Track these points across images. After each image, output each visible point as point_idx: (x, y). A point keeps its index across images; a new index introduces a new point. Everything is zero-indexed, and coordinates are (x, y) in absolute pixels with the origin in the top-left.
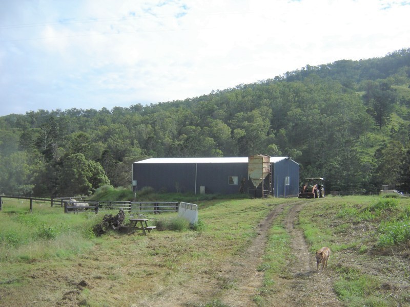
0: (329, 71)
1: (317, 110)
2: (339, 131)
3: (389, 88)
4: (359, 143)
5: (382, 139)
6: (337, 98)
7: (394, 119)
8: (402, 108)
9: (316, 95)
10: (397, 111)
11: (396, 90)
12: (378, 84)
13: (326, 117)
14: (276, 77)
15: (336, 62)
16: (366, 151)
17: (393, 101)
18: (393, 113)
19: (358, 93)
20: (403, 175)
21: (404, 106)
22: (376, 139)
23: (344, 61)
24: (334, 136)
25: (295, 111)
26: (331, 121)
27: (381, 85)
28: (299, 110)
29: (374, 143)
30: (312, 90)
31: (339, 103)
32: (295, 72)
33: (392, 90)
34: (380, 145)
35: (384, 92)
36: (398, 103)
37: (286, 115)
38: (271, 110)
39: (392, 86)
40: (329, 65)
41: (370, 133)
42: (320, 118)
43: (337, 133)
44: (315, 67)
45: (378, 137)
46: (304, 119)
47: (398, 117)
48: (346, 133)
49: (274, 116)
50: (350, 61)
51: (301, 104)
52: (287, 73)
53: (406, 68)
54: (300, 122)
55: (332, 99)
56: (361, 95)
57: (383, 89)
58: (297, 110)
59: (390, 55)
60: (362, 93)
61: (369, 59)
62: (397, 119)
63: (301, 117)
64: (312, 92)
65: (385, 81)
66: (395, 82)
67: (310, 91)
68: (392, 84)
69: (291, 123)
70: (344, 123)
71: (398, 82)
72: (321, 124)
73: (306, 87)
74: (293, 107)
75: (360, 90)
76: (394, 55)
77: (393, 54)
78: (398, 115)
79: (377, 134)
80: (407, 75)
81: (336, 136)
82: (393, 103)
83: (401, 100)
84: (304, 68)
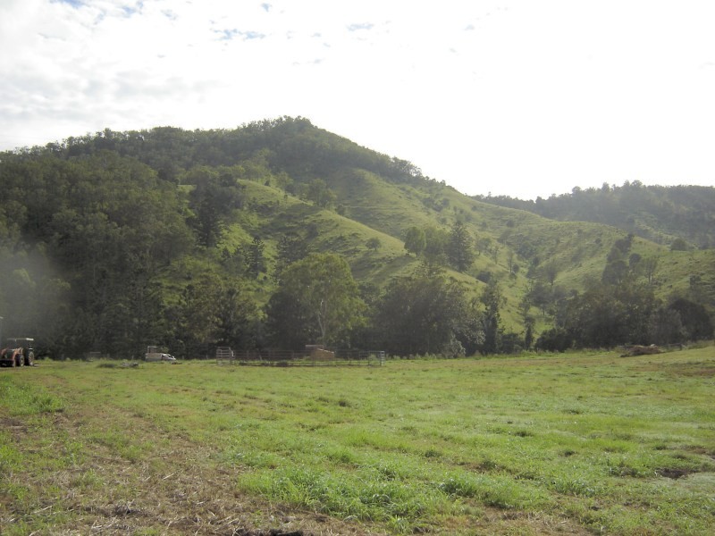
0: (144, 143)
1: (103, 215)
2: (135, 251)
3: (233, 184)
4: (169, 272)
5: (206, 267)
6: (139, 195)
7: (236, 234)
8: (250, 217)
9: (105, 188)
10: (242, 222)
11: (244, 187)
12: (217, 174)
13: (115, 228)
14: (50, 145)
15: (156, 129)
16: (178, 286)
17: (237, 205)
18: (236, 225)
19: (184, 186)
20: (220, 327)
21: (255, 214)
22: (195, 267)
23: (169, 130)
24: (128, 260)
25: (67, 212)
26: (124, 234)
27: (221, 178)
28: (73, 213)
29: (192, 273)
30: (99, 179)
31: (142, 204)
32: (85, 139)
33: (238, 186)
34: (201, 277)
35: (225, 188)
36: (245, 208)
37: (50, 218)
38: (25, 209)
39: (239, 180)
40: (144, 133)
41: (189, 257)
42: (107, 228)
43: (132, 256)
44: (119, 133)
45: (200, 263)
46: (80, 227)
47: (243, 231)
48: (147, 255)
49: (30, 217)
50: (178, 131)
51: (78, 201)
52: (71, 139)
53: (267, 151)
54: (72, 233)
55: (130, 198)
56: (188, 191)
57: (224, 185)
58: (69, 211)
59: (244, 127)
60: (188, 188)
61: (211, 131)
62: (241, 235)
63: (76, 223)
64: (100, 182)
65: (229, 170)
66: (245, 174)
67: (96, 181)
68: (239, 177)
69: (57, 234)
70: (145, 238)
71: (249, 174)
72: (108, 237)
73: (90, 173)
74: (64, 207)
75: (187, 182)
76: (251, 129)
77: (250, 126)
78: (244, 227)
79: (200, 259)
80: (267, 163)
81: (131, 260)
82: (237, 207)
83: (250, 204)
84: (100, 134)
